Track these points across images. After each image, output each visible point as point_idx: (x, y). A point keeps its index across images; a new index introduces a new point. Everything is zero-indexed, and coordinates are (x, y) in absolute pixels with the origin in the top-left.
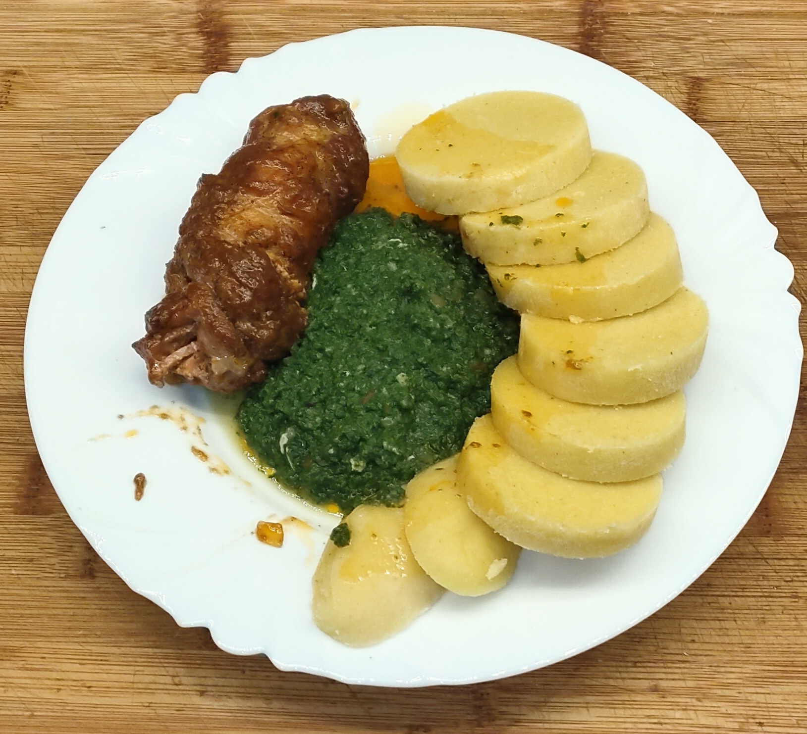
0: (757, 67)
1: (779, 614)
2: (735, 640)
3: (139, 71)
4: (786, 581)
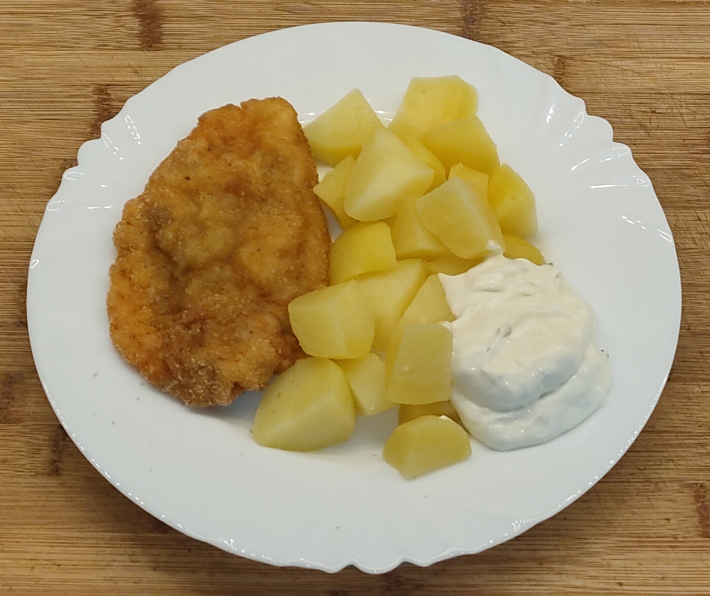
0: (612, 47)
1: (635, 496)
2: (600, 517)
3: (83, 49)
4: (640, 469)
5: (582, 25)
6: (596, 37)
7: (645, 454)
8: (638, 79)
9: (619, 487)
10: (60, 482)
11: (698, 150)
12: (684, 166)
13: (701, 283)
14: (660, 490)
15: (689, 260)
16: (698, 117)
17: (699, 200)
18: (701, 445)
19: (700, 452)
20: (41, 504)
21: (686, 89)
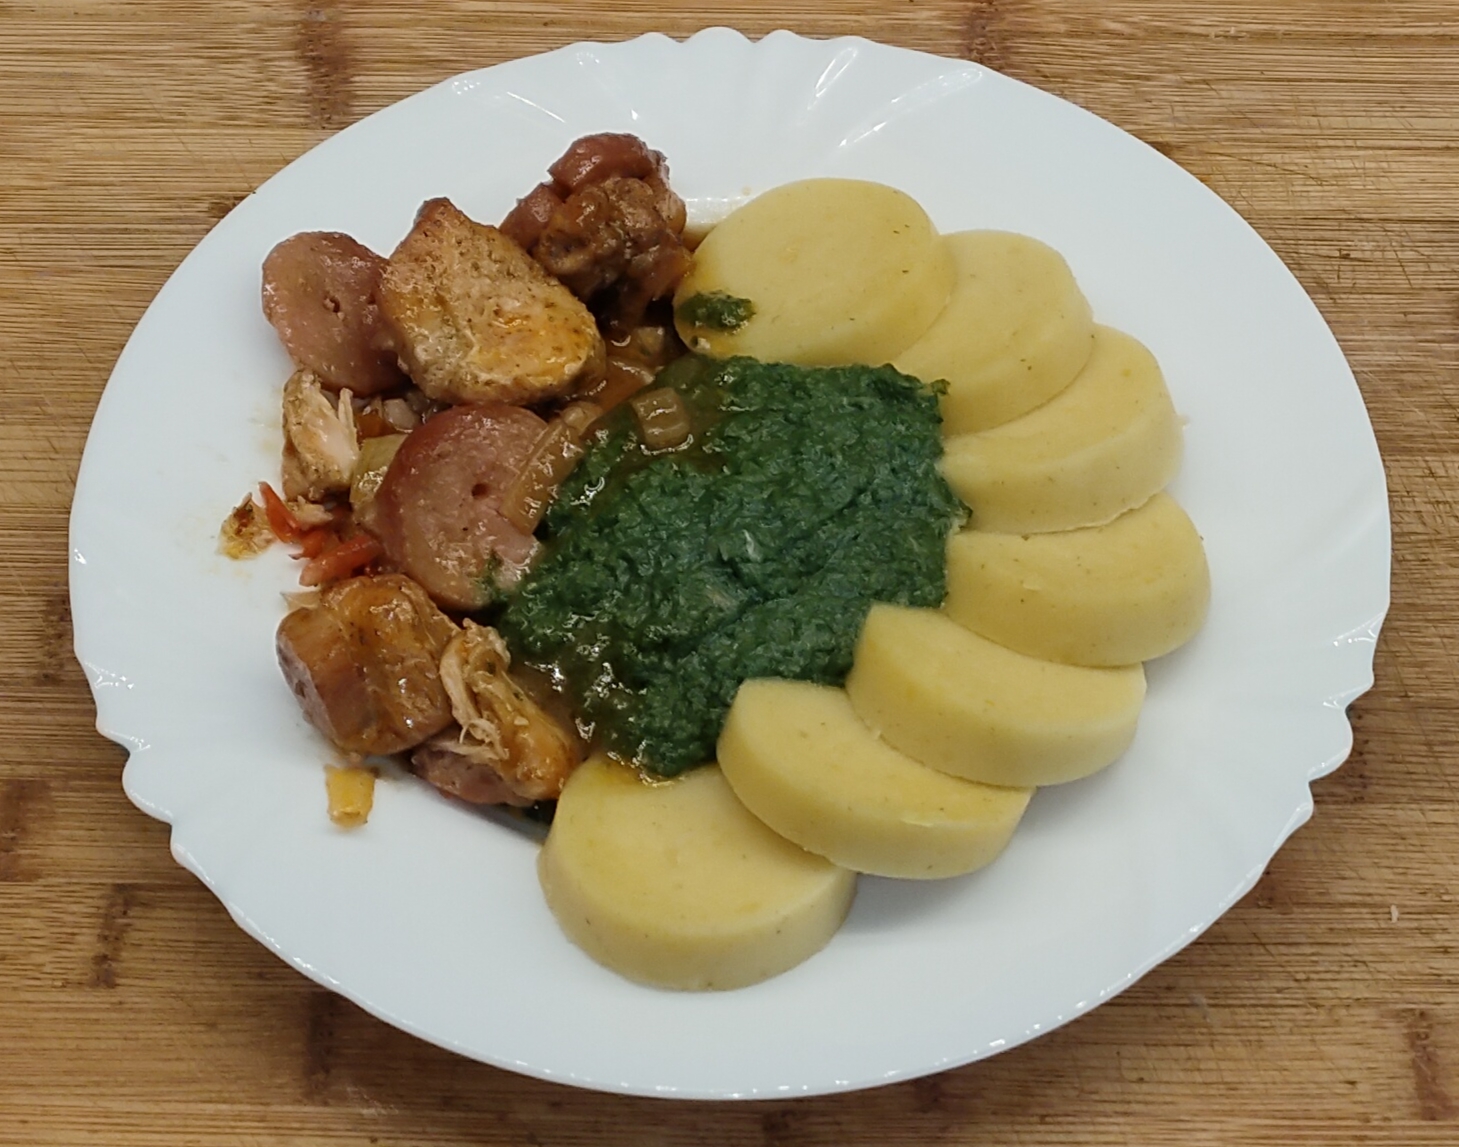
0: (1264, 126)
1: (1285, 1034)
2: (1213, 1077)
3: (192, 124)
4: (1297, 980)
5: (1205, 82)
6: (1231, 105)
7: (1308, 950)
8: (1314, 190)
9: (1253, 1017)
10: (114, 1000)
11: (1434, 334)
12: (1405, 366)
13: (1432, 602)
14: (1337, 1023)
15: (1409, 557)
16: (1434, 267)
17: (1433, 436)
18: (1424, 931)
19: (1420, 945)
20: (72, 1044)
21: (1412, 212)
